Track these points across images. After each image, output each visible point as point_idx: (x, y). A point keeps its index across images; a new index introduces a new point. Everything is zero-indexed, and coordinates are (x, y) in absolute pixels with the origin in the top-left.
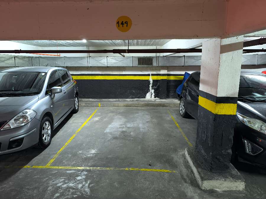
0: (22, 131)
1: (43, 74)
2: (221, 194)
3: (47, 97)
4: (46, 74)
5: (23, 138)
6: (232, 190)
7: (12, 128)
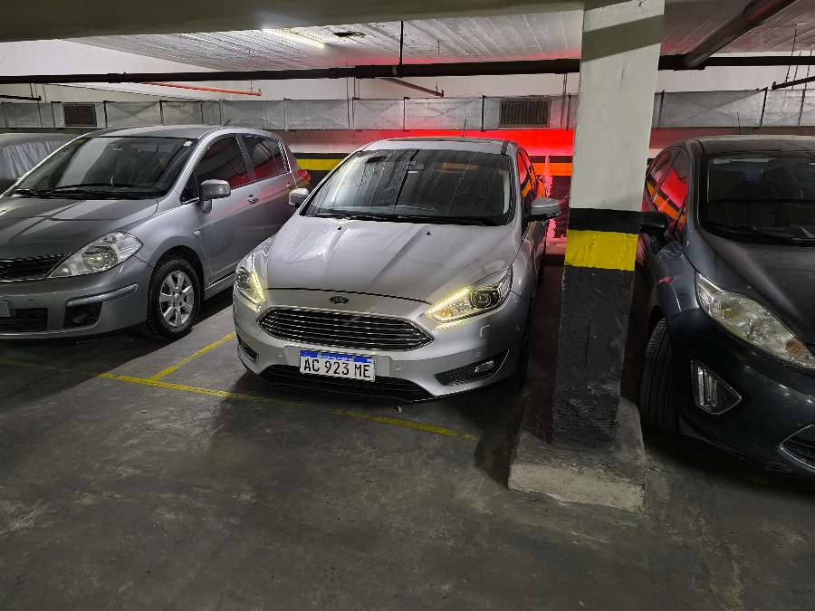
0: (99, 286)
1: (188, 144)
2: (562, 509)
3: (188, 207)
4: (195, 142)
5: (100, 303)
6: (602, 504)
7: (73, 274)
